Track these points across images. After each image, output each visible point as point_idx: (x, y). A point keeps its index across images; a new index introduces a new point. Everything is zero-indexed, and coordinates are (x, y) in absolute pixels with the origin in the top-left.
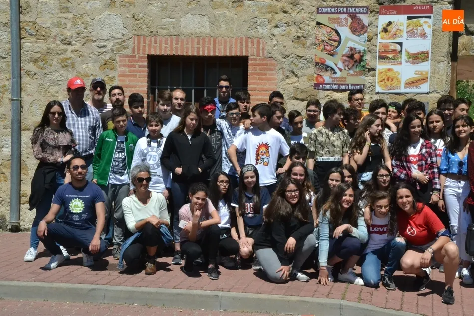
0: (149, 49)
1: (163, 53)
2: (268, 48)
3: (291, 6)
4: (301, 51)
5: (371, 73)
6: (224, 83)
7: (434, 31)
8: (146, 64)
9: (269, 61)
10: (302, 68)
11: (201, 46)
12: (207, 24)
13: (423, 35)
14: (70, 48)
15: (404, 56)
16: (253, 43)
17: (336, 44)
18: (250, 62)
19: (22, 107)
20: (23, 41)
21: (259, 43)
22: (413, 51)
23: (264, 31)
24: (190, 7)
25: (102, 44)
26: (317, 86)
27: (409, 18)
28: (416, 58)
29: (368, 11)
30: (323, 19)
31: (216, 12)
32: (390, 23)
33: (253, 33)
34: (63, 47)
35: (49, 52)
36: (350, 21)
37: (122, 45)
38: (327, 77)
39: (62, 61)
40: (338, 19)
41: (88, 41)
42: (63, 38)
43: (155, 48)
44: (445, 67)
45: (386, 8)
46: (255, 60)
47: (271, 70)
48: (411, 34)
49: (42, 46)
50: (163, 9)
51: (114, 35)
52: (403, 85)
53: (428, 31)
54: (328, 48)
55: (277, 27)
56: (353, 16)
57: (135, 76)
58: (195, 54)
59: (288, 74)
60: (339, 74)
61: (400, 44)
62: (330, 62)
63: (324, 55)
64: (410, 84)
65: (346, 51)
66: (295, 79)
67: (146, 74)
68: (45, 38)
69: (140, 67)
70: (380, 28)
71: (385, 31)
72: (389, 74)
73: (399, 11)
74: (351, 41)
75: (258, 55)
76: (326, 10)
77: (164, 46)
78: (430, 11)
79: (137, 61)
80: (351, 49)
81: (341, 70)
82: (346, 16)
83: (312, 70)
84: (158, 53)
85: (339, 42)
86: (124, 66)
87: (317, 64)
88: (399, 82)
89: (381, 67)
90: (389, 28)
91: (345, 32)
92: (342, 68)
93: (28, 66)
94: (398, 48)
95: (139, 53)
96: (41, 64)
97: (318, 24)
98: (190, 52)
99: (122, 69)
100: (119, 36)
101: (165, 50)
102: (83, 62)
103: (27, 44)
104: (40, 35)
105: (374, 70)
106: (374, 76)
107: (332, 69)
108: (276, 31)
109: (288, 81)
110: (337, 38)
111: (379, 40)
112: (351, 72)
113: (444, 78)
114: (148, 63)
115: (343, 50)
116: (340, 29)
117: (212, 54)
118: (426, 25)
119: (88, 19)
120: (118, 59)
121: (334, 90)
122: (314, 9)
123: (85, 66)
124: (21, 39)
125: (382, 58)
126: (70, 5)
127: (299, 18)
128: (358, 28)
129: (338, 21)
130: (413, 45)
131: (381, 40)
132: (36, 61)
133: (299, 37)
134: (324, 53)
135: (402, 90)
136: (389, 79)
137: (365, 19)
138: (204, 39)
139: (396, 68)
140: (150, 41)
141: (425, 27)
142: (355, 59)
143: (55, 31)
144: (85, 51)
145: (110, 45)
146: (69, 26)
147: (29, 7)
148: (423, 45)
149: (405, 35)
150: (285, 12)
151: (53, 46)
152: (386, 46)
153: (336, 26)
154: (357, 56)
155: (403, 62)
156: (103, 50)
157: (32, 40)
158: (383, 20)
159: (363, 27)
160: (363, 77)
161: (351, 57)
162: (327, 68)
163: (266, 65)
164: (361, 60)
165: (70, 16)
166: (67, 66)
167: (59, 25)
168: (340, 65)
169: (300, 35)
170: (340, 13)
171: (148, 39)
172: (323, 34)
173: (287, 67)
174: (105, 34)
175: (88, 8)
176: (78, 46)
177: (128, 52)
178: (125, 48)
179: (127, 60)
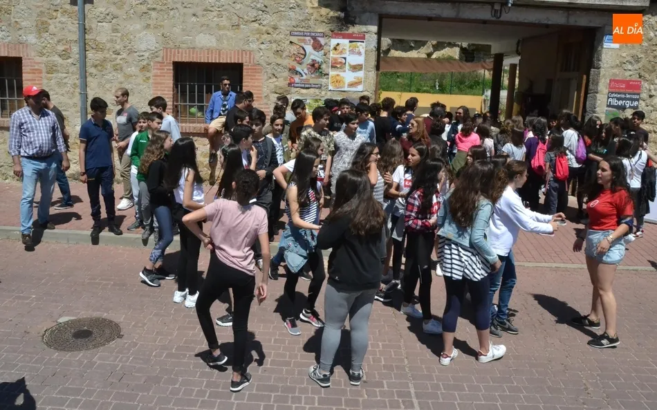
0: (174, 57)
1: (184, 60)
2: (257, 57)
3: (272, 30)
4: (279, 61)
5: (326, 76)
6: (226, 82)
7: (366, 51)
8: (172, 68)
9: (257, 67)
10: (280, 72)
11: (210, 55)
12: (214, 40)
13: (359, 53)
14: (120, 57)
15: (347, 67)
16: (246, 54)
17: (303, 56)
18: (244, 67)
19: (87, 98)
20: (87, 52)
21: (250, 53)
22: (353, 63)
23: (254, 46)
24: (202, 28)
25: (141, 54)
26: (290, 85)
27: (350, 42)
28: (356, 68)
29: (324, 35)
30: (294, 39)
31: (221, 32)
32: (338, 44)
33: (246, 47)
34: (114, 56)
35: (105, 60)
36: (312, 41)
37: (155, 55)
38: (297, 79)
39: (114, 66)
40: (305, 40)
41: (131, 52)
42: (114, 50)
43: (178, 56)
44: (373, 74)
45: (335, 34)
46: (248, 66)
47: (259, 73)
48: (352, 52)
49: (100, 56)
50: (183, 30)
51: (149, 47)
52: (346, 85)
53: (363, 51)
54: (298, 59)
55: (263, 43)
56: (314, 38)
57: (164, 76)
58: (206, 61)
59: (270, 75)
60: (305, 77)
61: (345, 58)
62: (298, 69)
63: (294, 64)
64: (351, 85)
65: (310, 62)
66: (275, 79)
67: (172, 75)
68: (102, 50)
69: (167, 70)
70: (332, 47)
71: (335, 49)
72: (338, 78)
73: (344, 37)
74: (313, 55)
75: (250, 62)
76: (296, 33)
77: (184, 55)
78: (364, 38)
79: (165, 66)
80: (313, 60)
81: (306, 74)
82: (309, 38)
83: (286, 74)
84: (180, 60)
85: (305, 55)
86: (157, 69)
87: (290, 69)
88: (344, 83)
89: (332, 73)
90: (338, 48)
91: (309, 49)
92: (307, 72)
93: (91, 70)
94: (344, 61)
95: (167, 60)
96: (99, 68)
97: (291, 42)
98: (203, 60)
99: (156, 71)
100: (153, 48)
101: (185, 58)
102: (128, 67)
103: (90, 54)
104: (99, 48)
105: (328, 75)
106: (328, 78)
107: (300, 73)
108: (263, 46)
109: (270, 81)
110: (303, 53)
111: (331, 55)
112: (313, 76)
113: (372, 81)
114: (173, 67)
115: (308, 61)
116: (305, 46)
117: (217, 62)
118: (361, 47)
119: (132, 37)
120: (152, 64)
121: (301, 88)
122: (288, 32)
123: (129, 69)
124: (86, 51)
125: (332, 67)
126: (119, 27)
127: (278, 37)
128: (318, 47)
129: (304, 41)
130: (354, 60)
131: (332, 55)
132: (96, 66)
133: (278, 51)
134: (295, 62)
135: (346, 89)
136: (338, 81)
137: (322, 41)
138: (212, 51)
139: (342, 74)
140: (175, 53)
141: (361, 48)
142: (316, 68)
143: (108, 45)
144: (130, 59)
145: (147, 54)
146: (118, 41)
147: (91, 28)
148: (360, 60)
149: (348, 53)
150: (268, 34)
151: (108, 56)
152: (335, 59)
153: (303, 45)
154: (316, 65)
155: (347, 70)
156: (141, 58)
157: (94, 51)
158: (334, 42)
159: (321, 46)
160: (321, 80)
161: (313, 65)
162: (297, 73)
163: (255, 69)
164: (319, 68)
165: (119, 35)
166: (117, 70)
167: (111, 41)
168: (306, 71)
169: (278, 49)
170: (306, 36)
171: (173, 50)
172: (294, 49)
173: (270, 71)
174: (143, 47)
175: (131, 29)
176: (124, 55)
177: (159, 59)
178: (157, 57)
179: (159, 64)
